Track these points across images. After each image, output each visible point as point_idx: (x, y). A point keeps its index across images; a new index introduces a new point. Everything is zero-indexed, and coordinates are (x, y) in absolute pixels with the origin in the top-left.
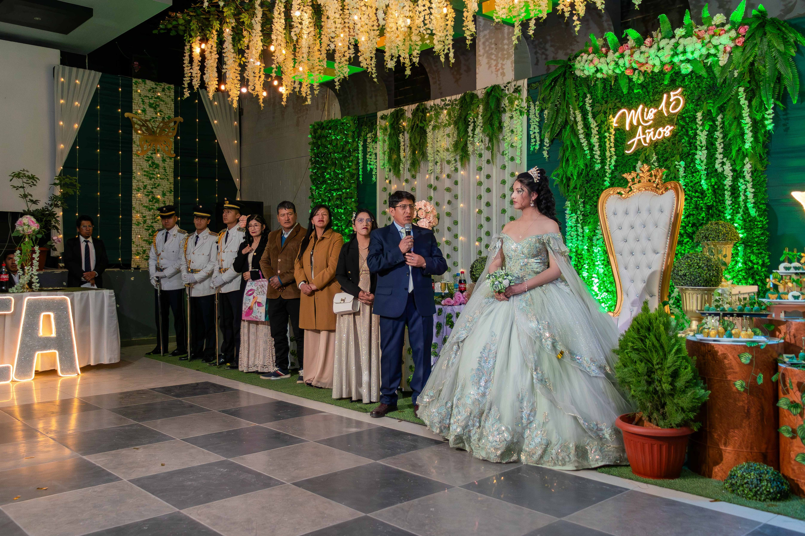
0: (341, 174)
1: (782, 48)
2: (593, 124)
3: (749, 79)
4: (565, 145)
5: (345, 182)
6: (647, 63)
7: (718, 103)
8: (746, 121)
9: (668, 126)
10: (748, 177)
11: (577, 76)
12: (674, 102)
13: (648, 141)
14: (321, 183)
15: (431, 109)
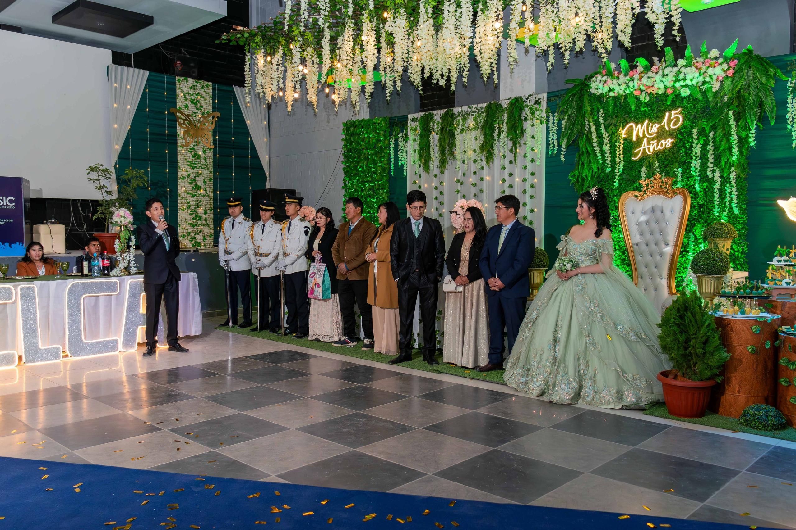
0: (374, 168)
1: (764, 80)
2: (605, 135)
3: (737, 104)
4: (581, 151)
5: (377, 175)
6: (653, 86)
7: (711, 122)
8: (734, 138)
9: (669, 139)
10: (733, 183)
11: (591, 93)
12: (675, 120)
13: (652, 150)
14: (354, 175)
15: (459, 115)
